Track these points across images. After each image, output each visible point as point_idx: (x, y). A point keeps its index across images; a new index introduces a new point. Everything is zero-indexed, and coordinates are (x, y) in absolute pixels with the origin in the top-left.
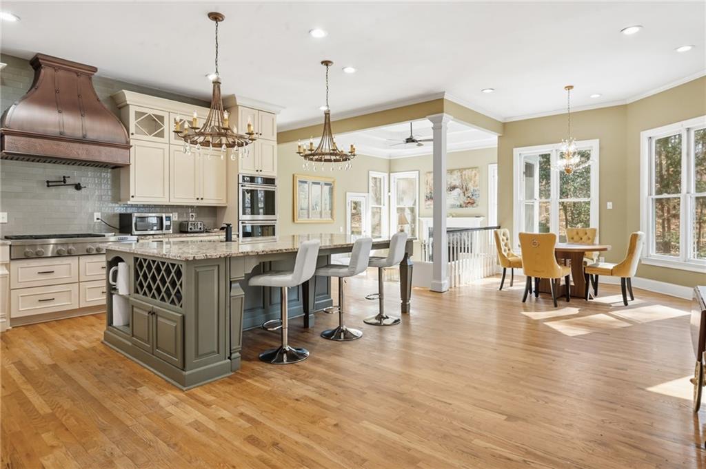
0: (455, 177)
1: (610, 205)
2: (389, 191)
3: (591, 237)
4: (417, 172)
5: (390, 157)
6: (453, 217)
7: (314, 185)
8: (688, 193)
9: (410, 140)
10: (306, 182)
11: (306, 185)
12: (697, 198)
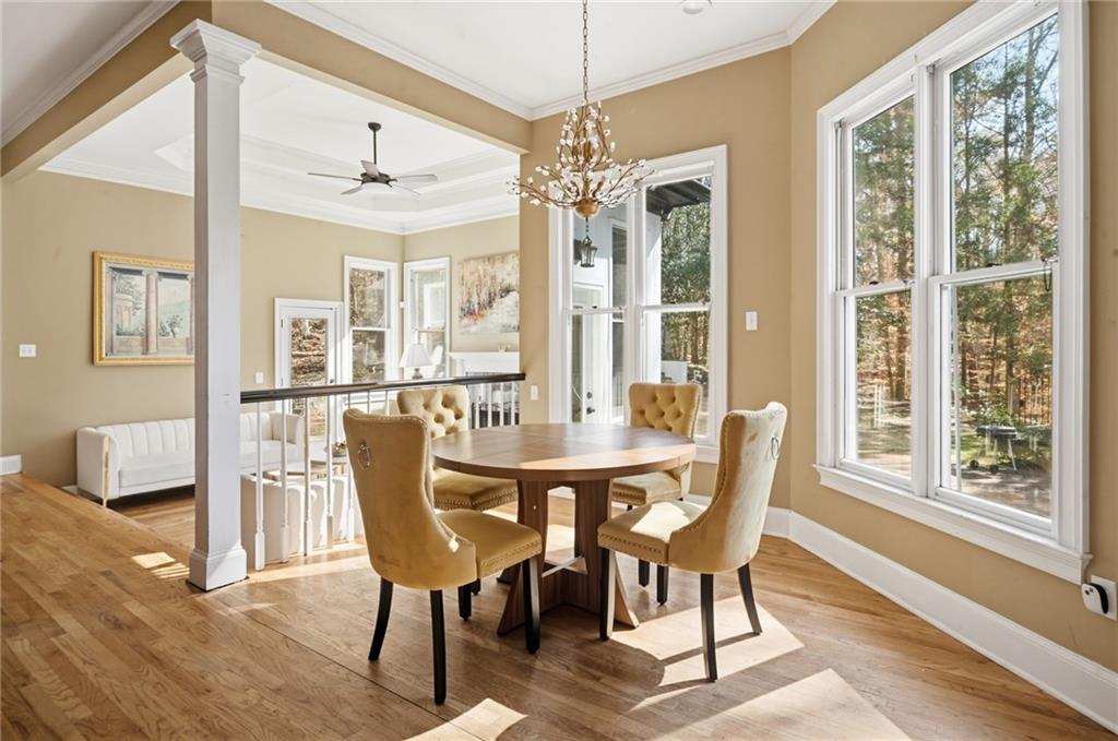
0: (508, 268)
1: (751, 321)
2: (402, 300)
3: (682, 410)
4: (447, 259)
5: (404, 229)
6: (507, 350)
7: (165, 280)
8: (934, 274)
9: (368, 178)
10: (139, 272)
11: (139, 281)
12: (962, 291)
